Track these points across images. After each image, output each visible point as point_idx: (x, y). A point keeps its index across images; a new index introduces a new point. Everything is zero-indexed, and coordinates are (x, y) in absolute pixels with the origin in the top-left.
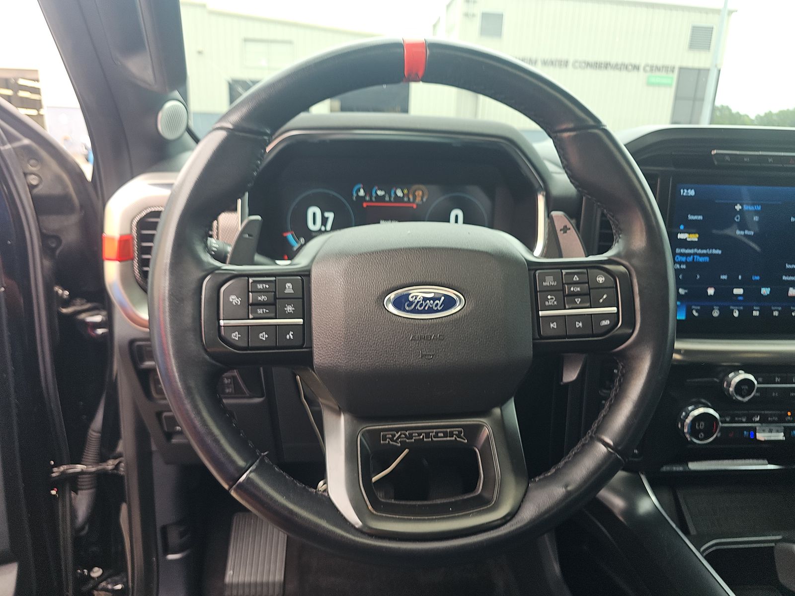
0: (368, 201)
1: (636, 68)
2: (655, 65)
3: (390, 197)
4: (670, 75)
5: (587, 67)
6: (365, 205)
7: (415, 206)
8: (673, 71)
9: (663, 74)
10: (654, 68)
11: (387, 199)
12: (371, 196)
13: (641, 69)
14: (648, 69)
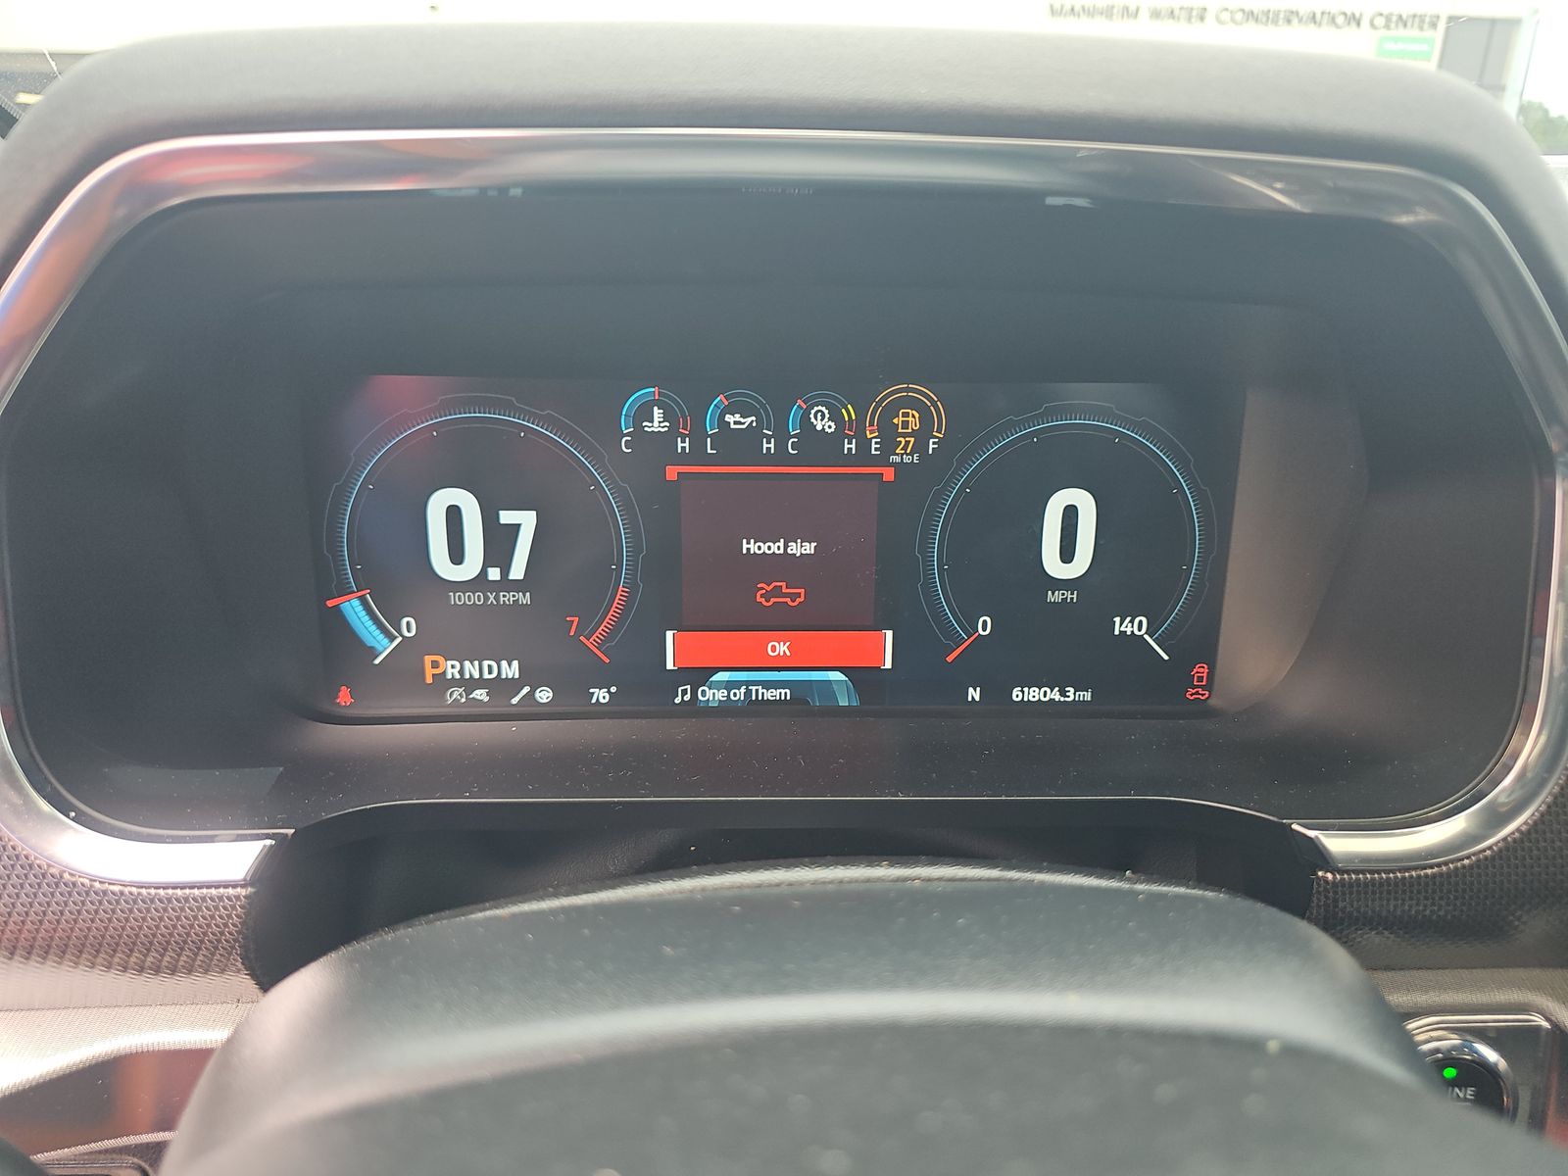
0: (683, 459)
1: (1355, 20)
2: (1396, 13)
3: (781, 437)
4: (1428, 33)
5: (1248, 20)
6: (672, 473)
7: (889, 474)
8: (1434, 25)
9: (1413, 32)
10: (1394, 19)
11: (769, 446)
12: (698, 436)
13: (1365, 22)
14: (1380, 21)
